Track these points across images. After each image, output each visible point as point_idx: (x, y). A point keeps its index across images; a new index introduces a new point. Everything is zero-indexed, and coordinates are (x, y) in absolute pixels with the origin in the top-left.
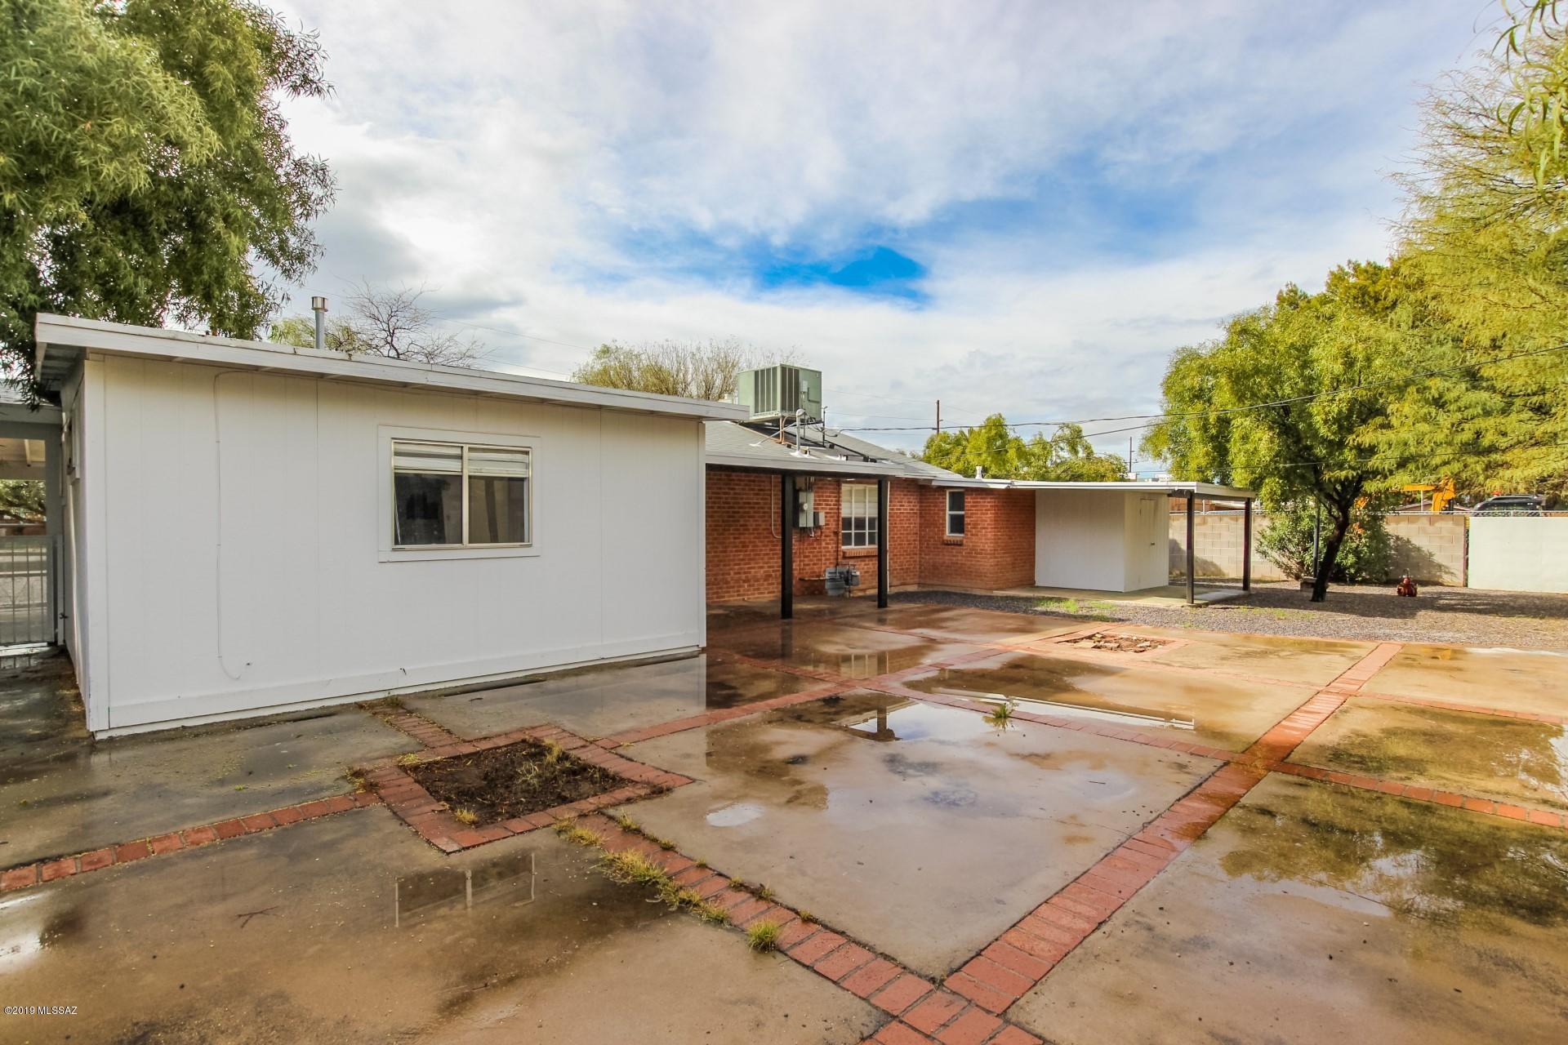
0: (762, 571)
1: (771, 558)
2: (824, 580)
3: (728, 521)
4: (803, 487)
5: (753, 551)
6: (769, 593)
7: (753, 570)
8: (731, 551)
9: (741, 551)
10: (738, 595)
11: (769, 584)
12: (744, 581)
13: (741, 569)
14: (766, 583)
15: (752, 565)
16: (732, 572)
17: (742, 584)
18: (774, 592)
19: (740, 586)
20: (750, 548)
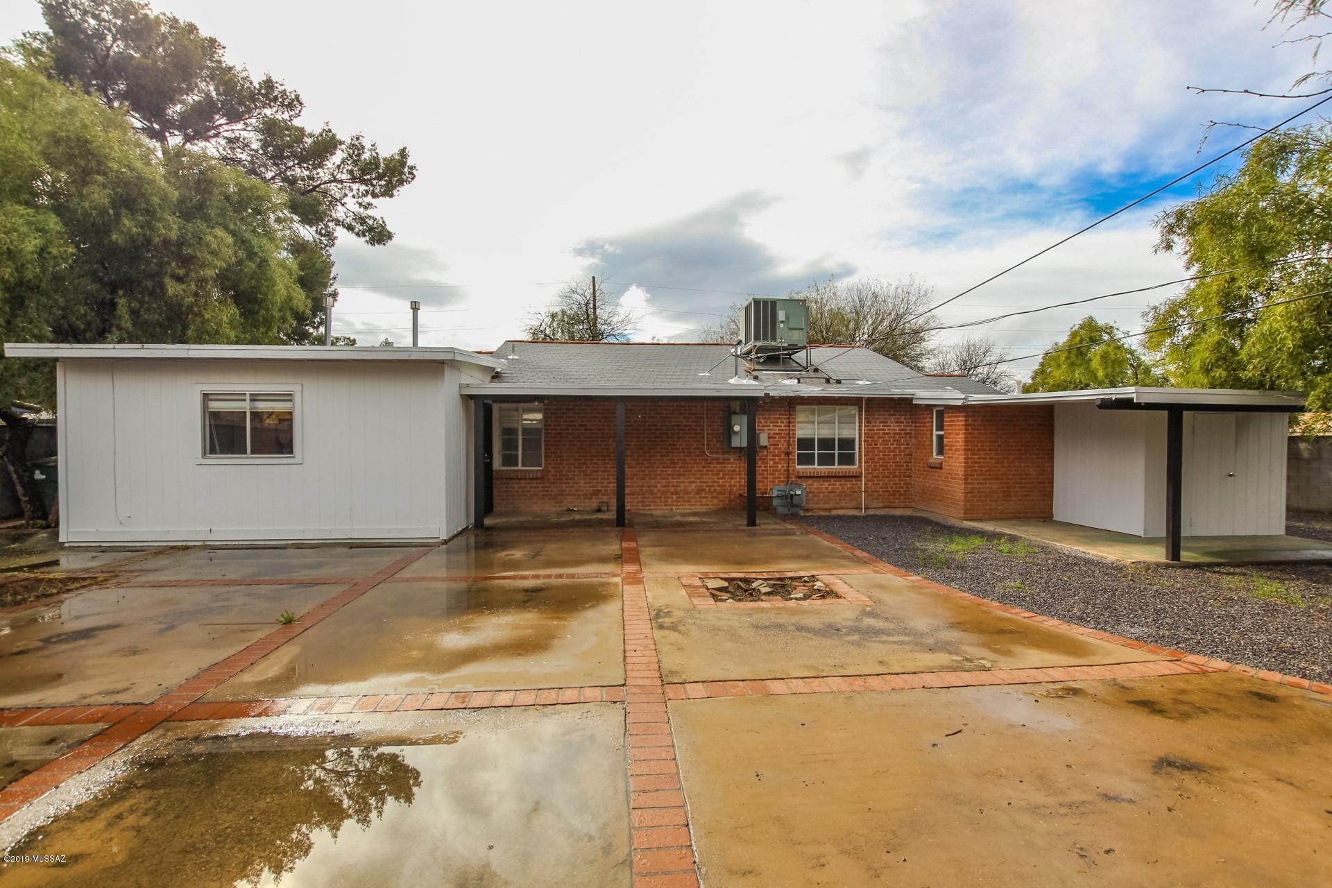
0: (693, 485)
1: (703, 475)
2: (771, 497)
3: (655, 441)
4: (738, 409)
5: (682, 467)
6: (701, 505)
7: (682, 485)
8: (658, 467)
9: (669, 467)
10: (665, 505)
11: (700, 498)
12: (672, 494)
13: (670, 482)
14: (698, 496)
15: (682, 480)
16: (659, 486)
17: (669, 495)
18: (708, 505)
19: (668, 498)
20: (680, 465)
